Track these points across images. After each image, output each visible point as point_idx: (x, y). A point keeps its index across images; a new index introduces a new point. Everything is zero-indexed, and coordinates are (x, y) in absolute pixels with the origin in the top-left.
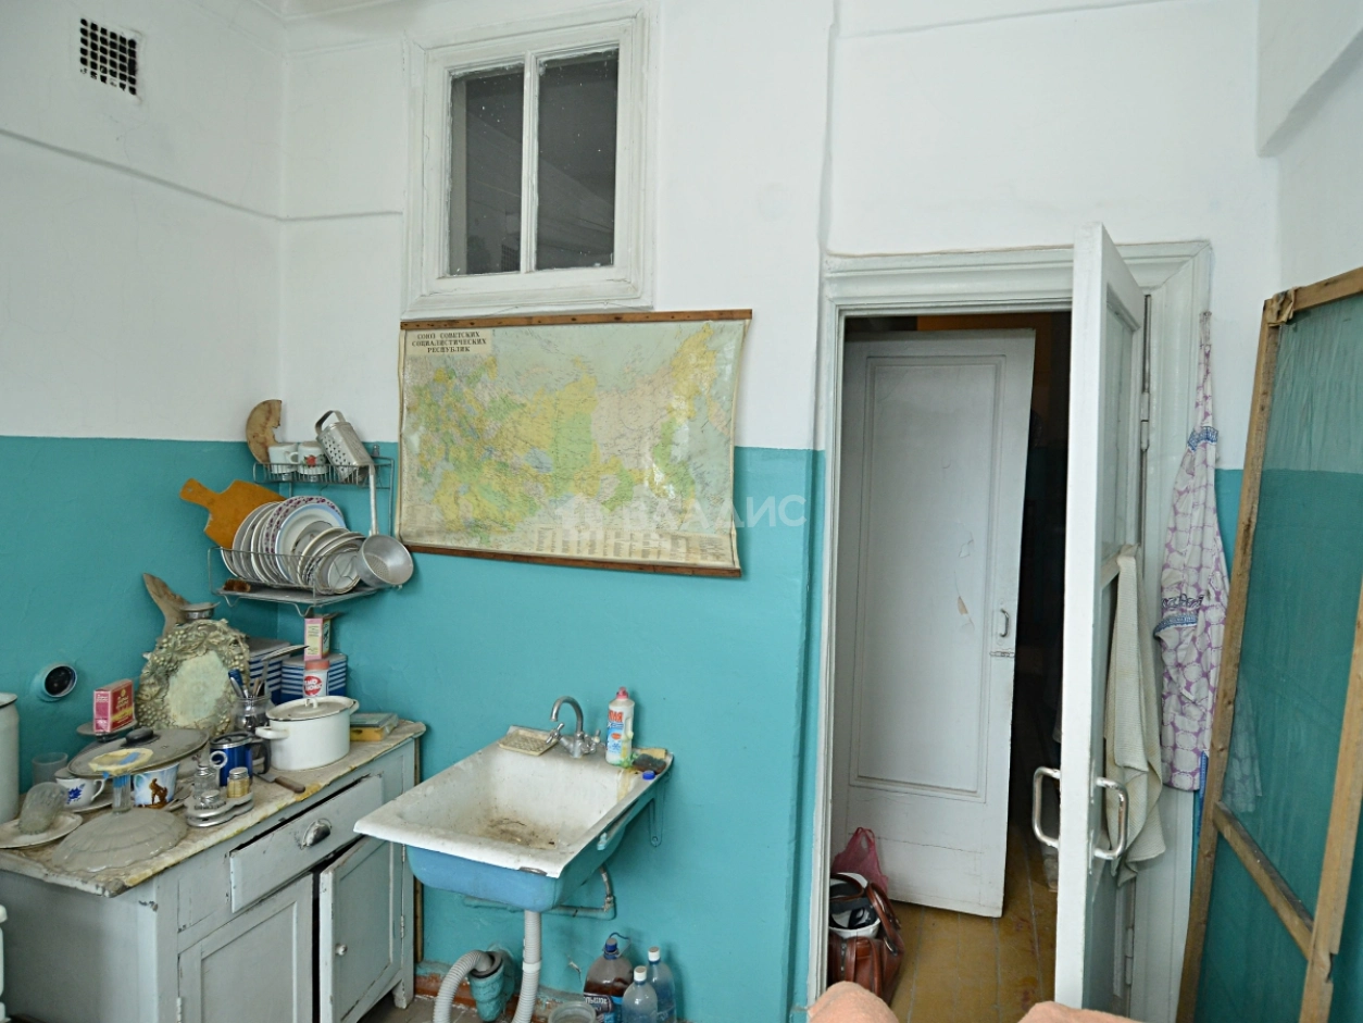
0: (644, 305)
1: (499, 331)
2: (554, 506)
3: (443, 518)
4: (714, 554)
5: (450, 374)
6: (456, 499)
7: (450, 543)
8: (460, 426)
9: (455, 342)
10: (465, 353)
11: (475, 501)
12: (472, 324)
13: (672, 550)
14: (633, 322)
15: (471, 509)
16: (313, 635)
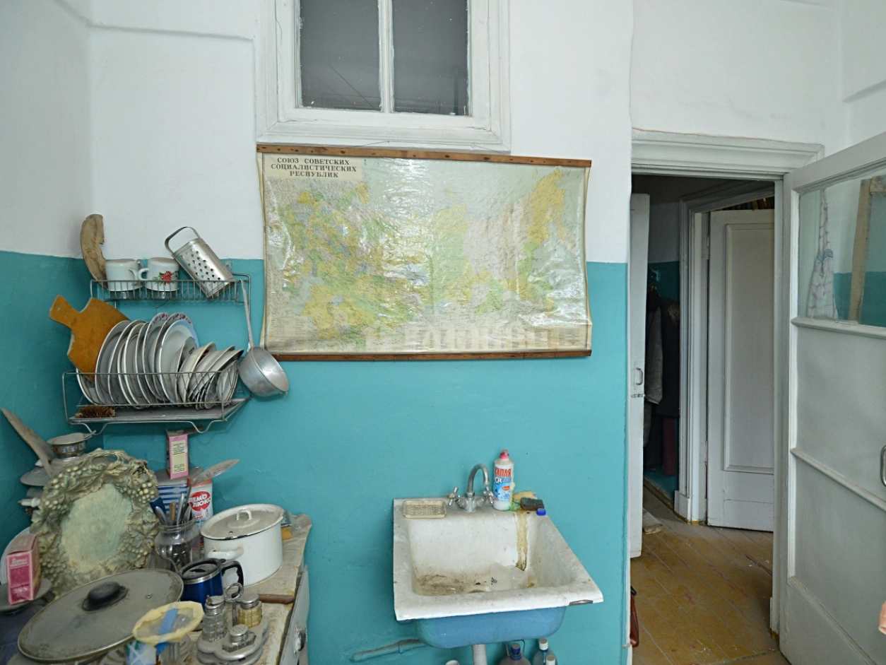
0: (506, 150)
1: (371, 162)
2: (431, 311)
3: (315, 327)
4: (570, 341)
5: (317, 197)
6: (329, 309)
7: (323, 350)
8: (329, 244)
9: (322, 168)
10: (333, 178)
11: (350, 311)
12: (343, 152)
13: (536, 340)
14: (499, 162)
15: (346, 318)
16: (180, 451)
